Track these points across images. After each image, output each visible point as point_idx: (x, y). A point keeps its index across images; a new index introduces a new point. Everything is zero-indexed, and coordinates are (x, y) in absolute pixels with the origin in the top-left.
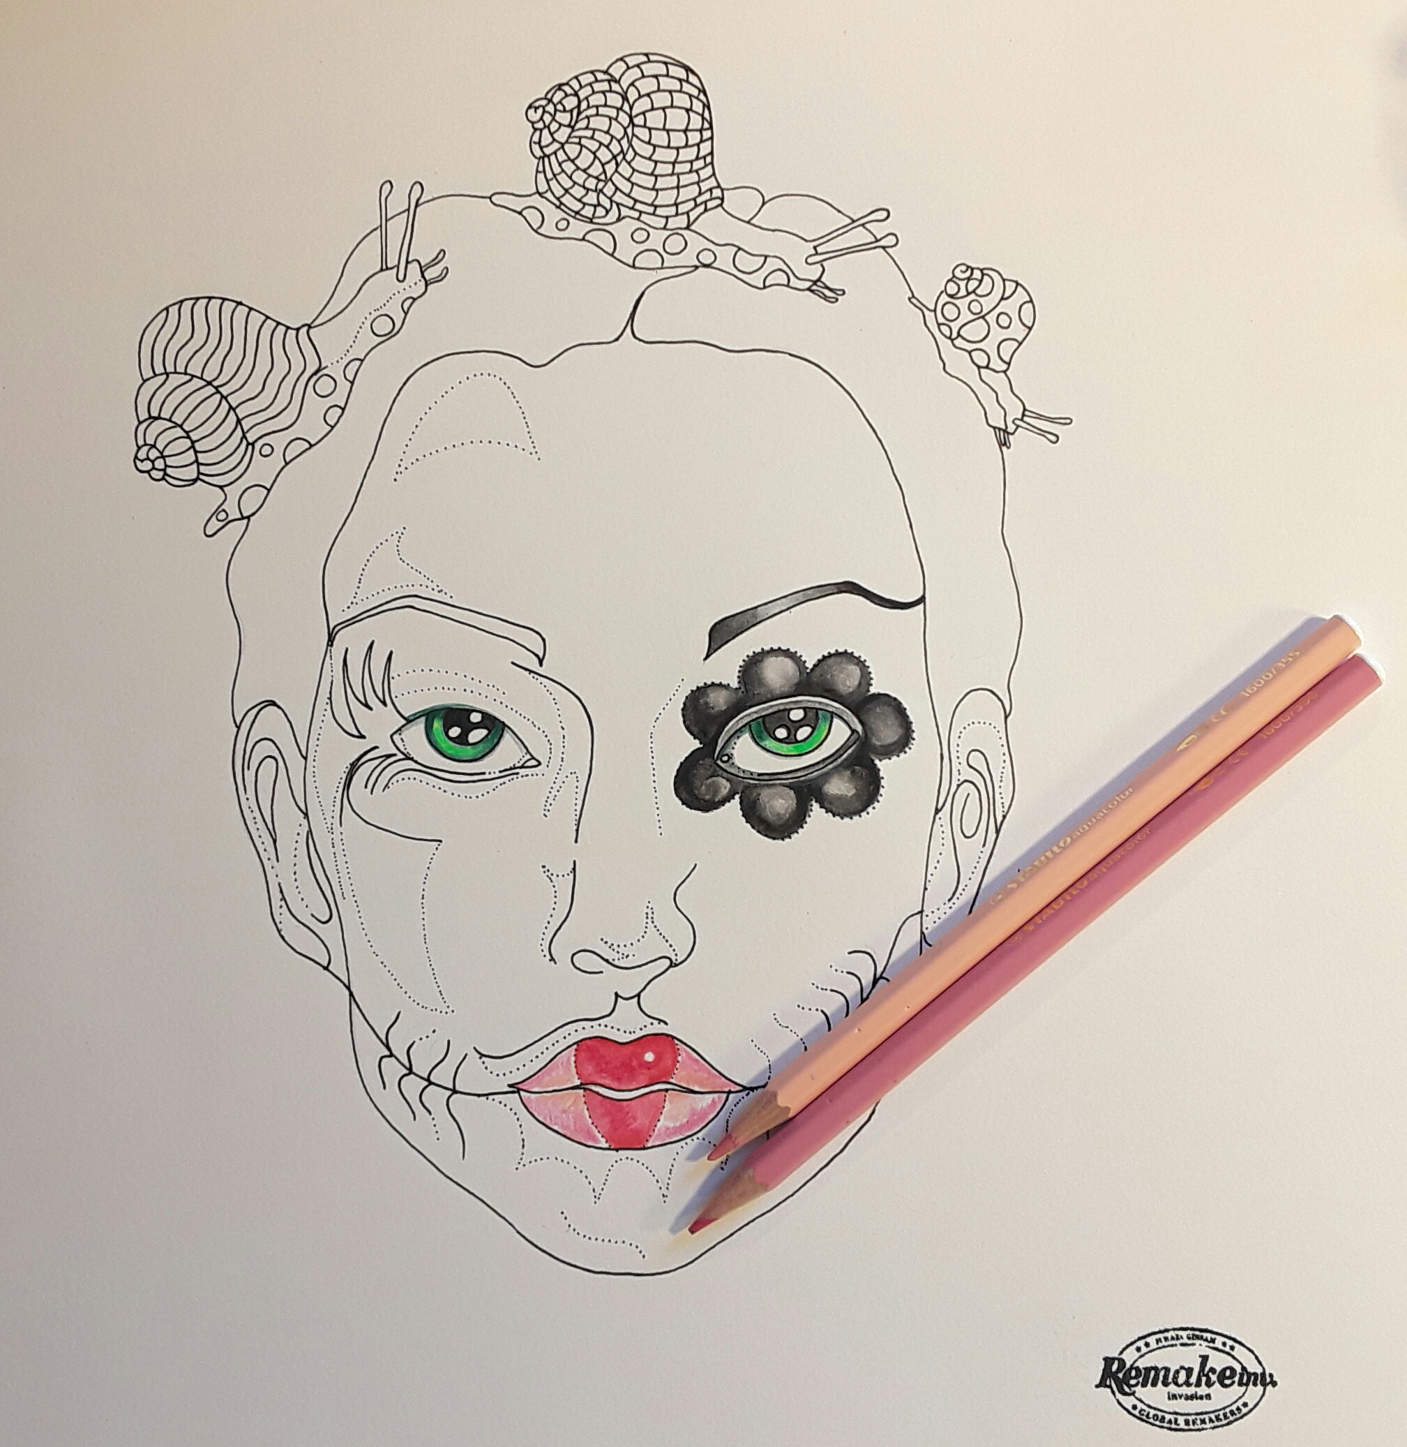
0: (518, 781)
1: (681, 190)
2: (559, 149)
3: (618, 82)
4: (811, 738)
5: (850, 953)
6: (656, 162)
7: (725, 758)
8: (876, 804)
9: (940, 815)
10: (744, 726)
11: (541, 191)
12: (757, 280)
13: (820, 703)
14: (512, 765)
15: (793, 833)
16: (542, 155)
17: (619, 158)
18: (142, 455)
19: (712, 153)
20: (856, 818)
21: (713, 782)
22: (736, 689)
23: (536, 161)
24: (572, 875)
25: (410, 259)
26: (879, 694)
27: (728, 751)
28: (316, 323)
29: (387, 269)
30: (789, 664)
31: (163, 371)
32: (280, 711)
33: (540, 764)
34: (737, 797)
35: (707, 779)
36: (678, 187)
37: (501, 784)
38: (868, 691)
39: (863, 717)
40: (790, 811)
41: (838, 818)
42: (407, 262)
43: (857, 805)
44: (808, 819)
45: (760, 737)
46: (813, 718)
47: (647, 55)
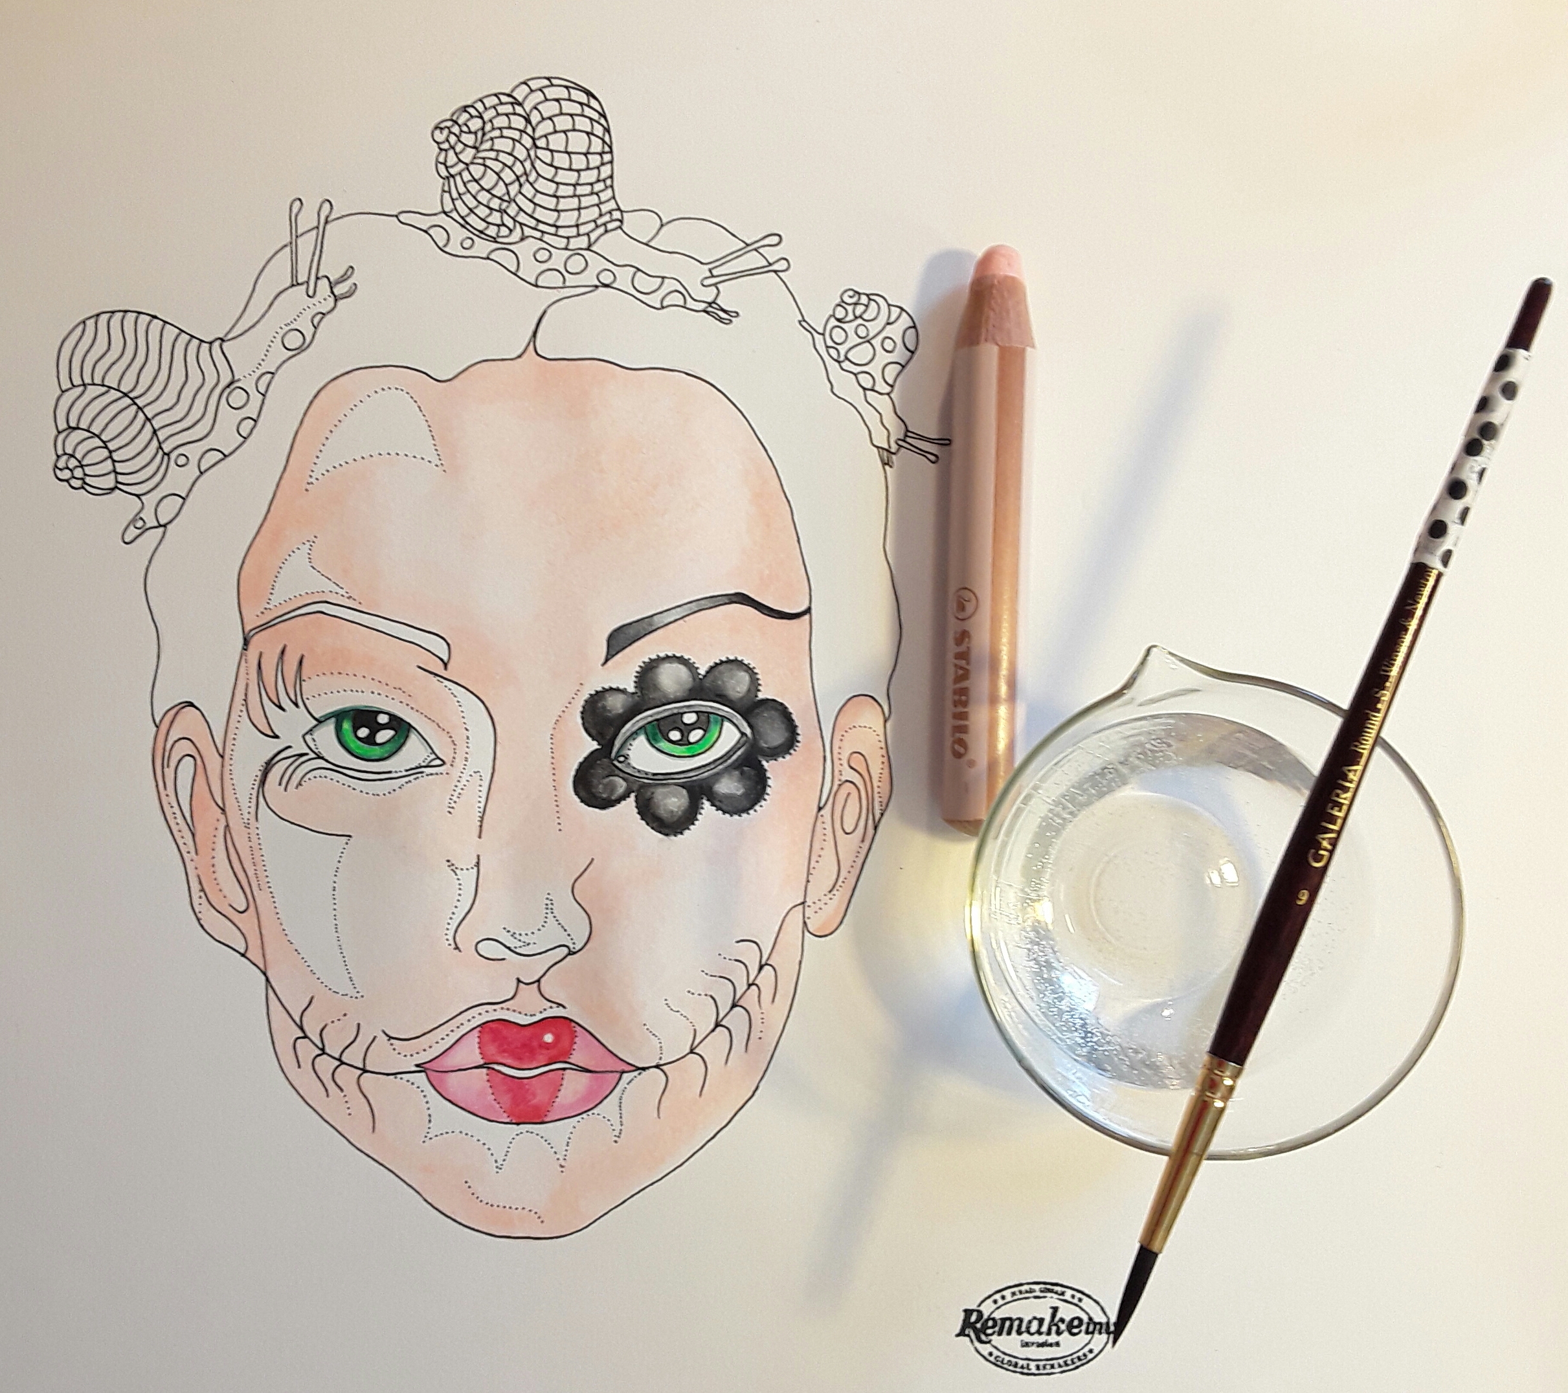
0: (423, 781)
1: (582, 211)
2: (463, 170)
3: (520, 104)
4: (704, 740)
5: (738, 942)
6: (557, 183)
7: (622, 759)
8: (763, 803)
9: (822, 812)
10: (640, 728)
11: (447, 209)
12: (654, 300)
13: (711, 707)
14: (417, 765)
15: (685, 829)
16: (447, 175)
17: (522, 180)
18: (61, 464)
19: (611, 177)
20: (744, 815)
21: (610, 781)
22: (633, 693)
23: (442, 180)
24: (476, 868)
25: (320, 275)
26: (768, 700)
27: (625, 752)
28: (230, 336)
29: (298, 284)
30: (682, 670)
31: (81, 383)
32: (197, 712)
33: (444, 763)
34: (633, 795)
35: (604, 778)
36: (579, 209)
37: (407, 783)
38: (756, 696)
39: (752, 721)
40: (682, 808)
41: (727, 815)
42: (317, 278)
43: (746, 804)
44: (699, 817)
45: (655, 740)
46: (705, 721)
47: (548, 79)
